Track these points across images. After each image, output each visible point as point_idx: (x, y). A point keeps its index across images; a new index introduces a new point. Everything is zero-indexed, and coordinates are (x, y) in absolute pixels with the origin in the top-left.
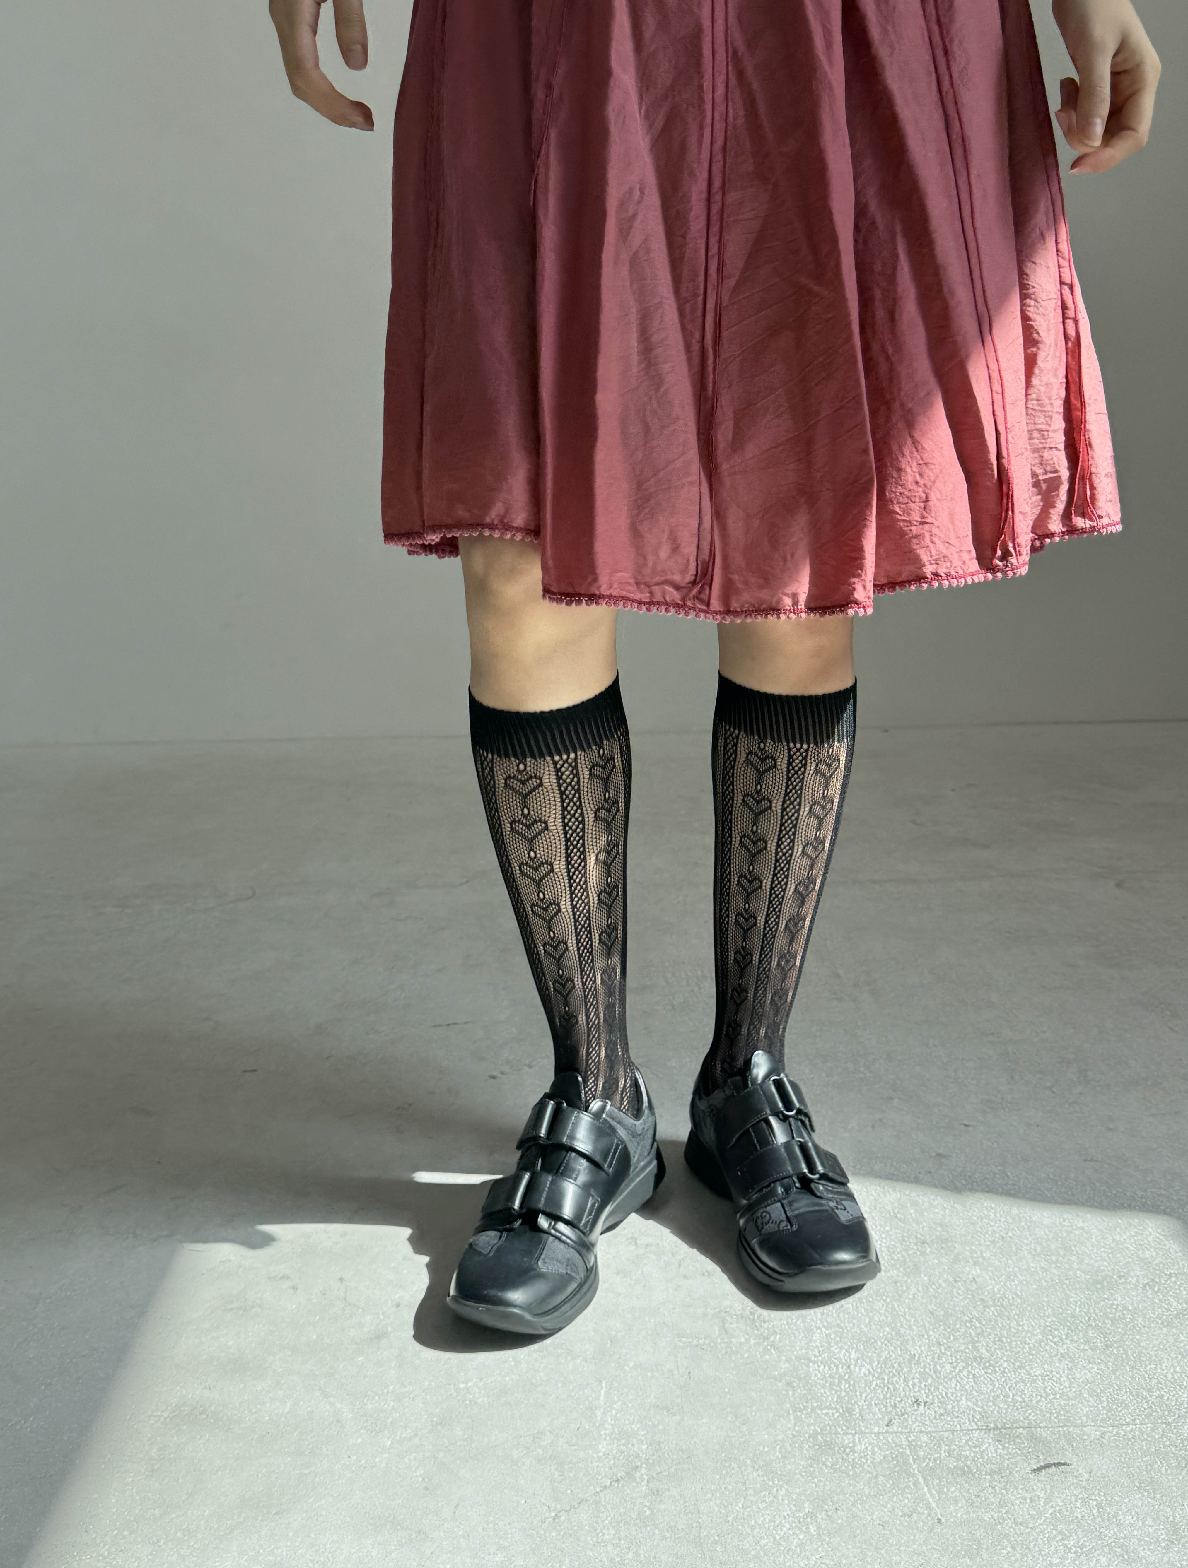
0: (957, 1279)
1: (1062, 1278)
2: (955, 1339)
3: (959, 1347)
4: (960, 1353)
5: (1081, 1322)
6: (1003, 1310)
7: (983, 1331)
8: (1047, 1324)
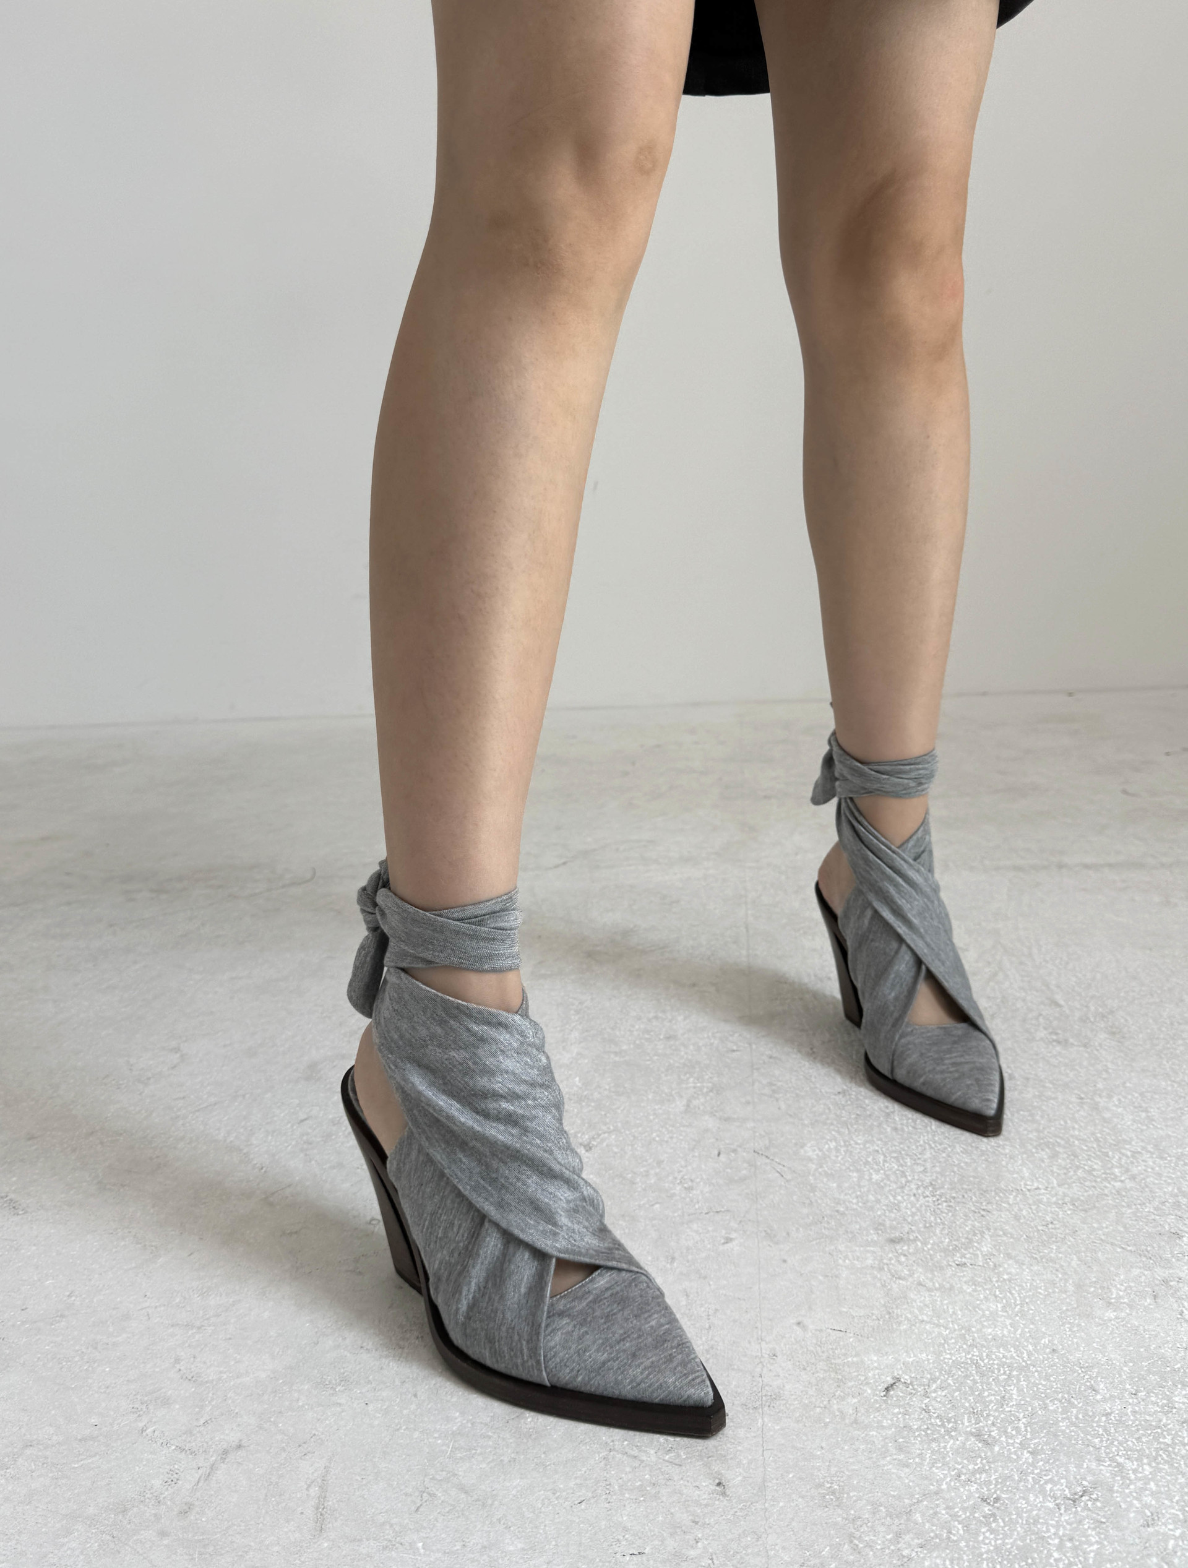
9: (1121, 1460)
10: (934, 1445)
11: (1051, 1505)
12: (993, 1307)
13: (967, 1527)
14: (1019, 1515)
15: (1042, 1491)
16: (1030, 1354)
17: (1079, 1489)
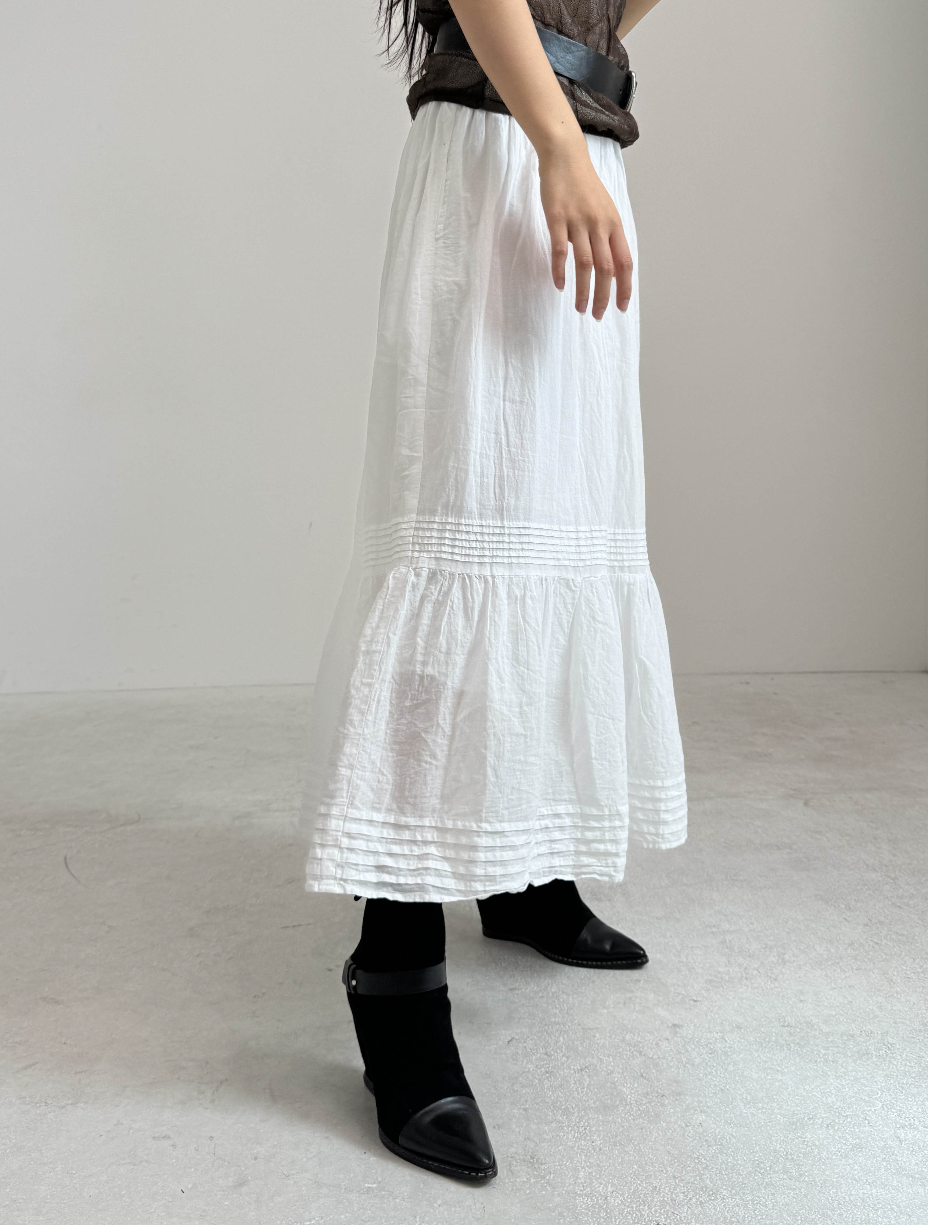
0: (688, 1124)
1: (767, 1121)
2: (687, 1173)
3: (689, 1179)
4: (690, 1185)
5: (781, 1156)
6: (722, 1148)
7: (707, 1166)
8: (756, 1158)
9: (601, 1057)
10: (528, 1058)
11: (572, 1072)
12: (555, 1011)
13: (539, 1080)
14: (560, 1075)
15: (570, 1068)
16: (569, 1026)
17: (584, 1067)
